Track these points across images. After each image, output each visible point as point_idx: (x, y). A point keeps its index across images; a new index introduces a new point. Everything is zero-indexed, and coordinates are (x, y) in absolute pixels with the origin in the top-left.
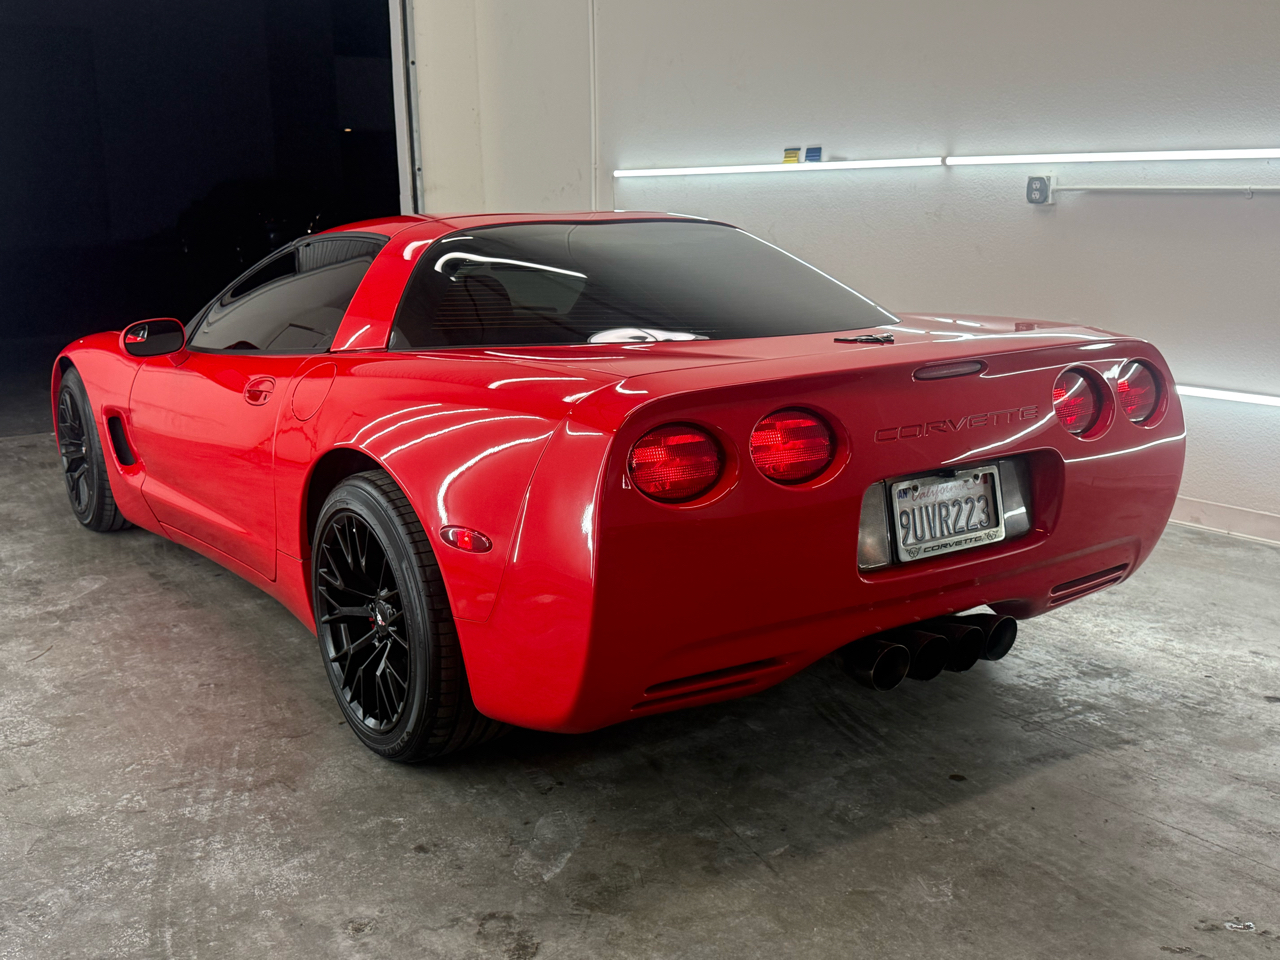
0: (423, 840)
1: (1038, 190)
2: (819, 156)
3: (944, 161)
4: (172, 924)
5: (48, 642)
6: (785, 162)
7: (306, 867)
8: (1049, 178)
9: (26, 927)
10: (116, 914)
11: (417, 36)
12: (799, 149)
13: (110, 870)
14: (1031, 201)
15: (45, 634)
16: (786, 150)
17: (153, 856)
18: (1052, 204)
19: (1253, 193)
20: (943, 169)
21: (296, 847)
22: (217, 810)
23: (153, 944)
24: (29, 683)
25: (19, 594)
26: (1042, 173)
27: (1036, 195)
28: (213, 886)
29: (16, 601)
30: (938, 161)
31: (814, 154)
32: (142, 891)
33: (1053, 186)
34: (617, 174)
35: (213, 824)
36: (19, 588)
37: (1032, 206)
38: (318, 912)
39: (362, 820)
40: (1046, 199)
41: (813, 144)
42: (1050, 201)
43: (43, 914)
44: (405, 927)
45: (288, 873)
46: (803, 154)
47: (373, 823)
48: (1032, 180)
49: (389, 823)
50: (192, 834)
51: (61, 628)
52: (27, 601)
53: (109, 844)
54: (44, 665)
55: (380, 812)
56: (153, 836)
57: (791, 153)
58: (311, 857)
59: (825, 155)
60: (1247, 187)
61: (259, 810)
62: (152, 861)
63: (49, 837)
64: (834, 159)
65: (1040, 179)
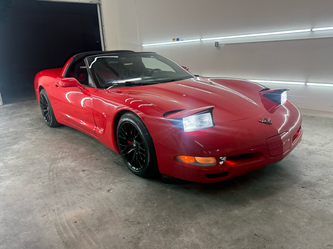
0: (97, 158)
1: (217, 44)
2: (179, 40)
3: (200, 40)
4: (52, 172)
5: (34, 133)
6: (173, 42)
7: (76, 163)
8: (219, 42)
9: (27, 173)
10: (43, 171)
11: (104, 21)
12: (175, 39)
13: (42, 165)
14: (216, 46)
15: (33, 132)
16: (173, 39)
17: (50, 163)
18: (220, 47)
19: (254, 42)
20: (200, 41)
21: (75, 160)
22: (61, 156)
23: (48, 174)
24: (30, 139)
25: (29, 126)
26: (217, 41)
27: (217, 45)
28: (60, 166)
29: (29, 127)
30: (199, 40)
31: (178, 40)
32: (47, 167)
33: (219, 43)
34: (143, 45)
35: (61, 158)
36: (29, 125)
37: (216, 47)
38: (77, 169)
39: (87, 156)
40: (218, 46)
41: (178, 38)
42: (219, 46)
43: (30, 172)
44: (92, 170)
45: (73, 164)
46: (176, 40)
47: (89, 156)
48: (216, 42)
49: (91, 156)
50: (57, 159)
51: (37, 131)
52: (31, 127)
53: (42, 161)
54: (33, 136)
55: (90, 155)
56: (50, 160)
57: (174, 40)
58: (77, 162)
59: (180, 40)
60: (252, 41)
61: (69, 156)
62: (49, 163)
63: (32, 161)
64: (181, 40)
65: (217, 42)
